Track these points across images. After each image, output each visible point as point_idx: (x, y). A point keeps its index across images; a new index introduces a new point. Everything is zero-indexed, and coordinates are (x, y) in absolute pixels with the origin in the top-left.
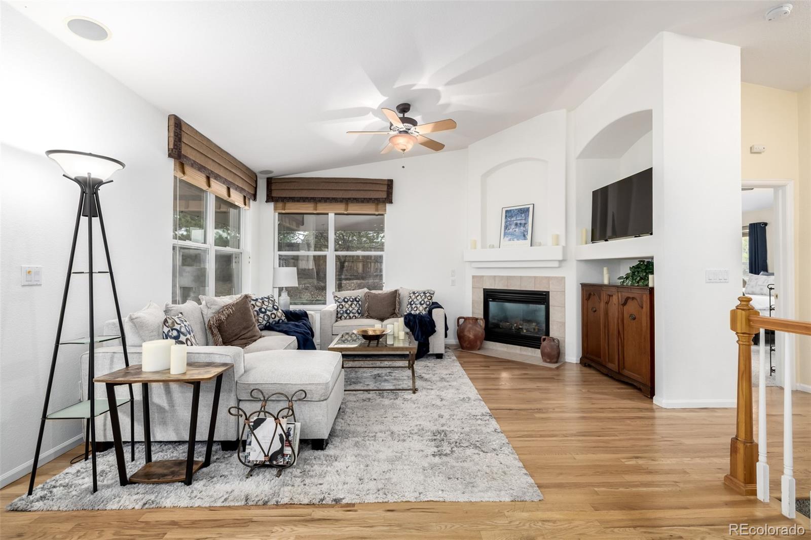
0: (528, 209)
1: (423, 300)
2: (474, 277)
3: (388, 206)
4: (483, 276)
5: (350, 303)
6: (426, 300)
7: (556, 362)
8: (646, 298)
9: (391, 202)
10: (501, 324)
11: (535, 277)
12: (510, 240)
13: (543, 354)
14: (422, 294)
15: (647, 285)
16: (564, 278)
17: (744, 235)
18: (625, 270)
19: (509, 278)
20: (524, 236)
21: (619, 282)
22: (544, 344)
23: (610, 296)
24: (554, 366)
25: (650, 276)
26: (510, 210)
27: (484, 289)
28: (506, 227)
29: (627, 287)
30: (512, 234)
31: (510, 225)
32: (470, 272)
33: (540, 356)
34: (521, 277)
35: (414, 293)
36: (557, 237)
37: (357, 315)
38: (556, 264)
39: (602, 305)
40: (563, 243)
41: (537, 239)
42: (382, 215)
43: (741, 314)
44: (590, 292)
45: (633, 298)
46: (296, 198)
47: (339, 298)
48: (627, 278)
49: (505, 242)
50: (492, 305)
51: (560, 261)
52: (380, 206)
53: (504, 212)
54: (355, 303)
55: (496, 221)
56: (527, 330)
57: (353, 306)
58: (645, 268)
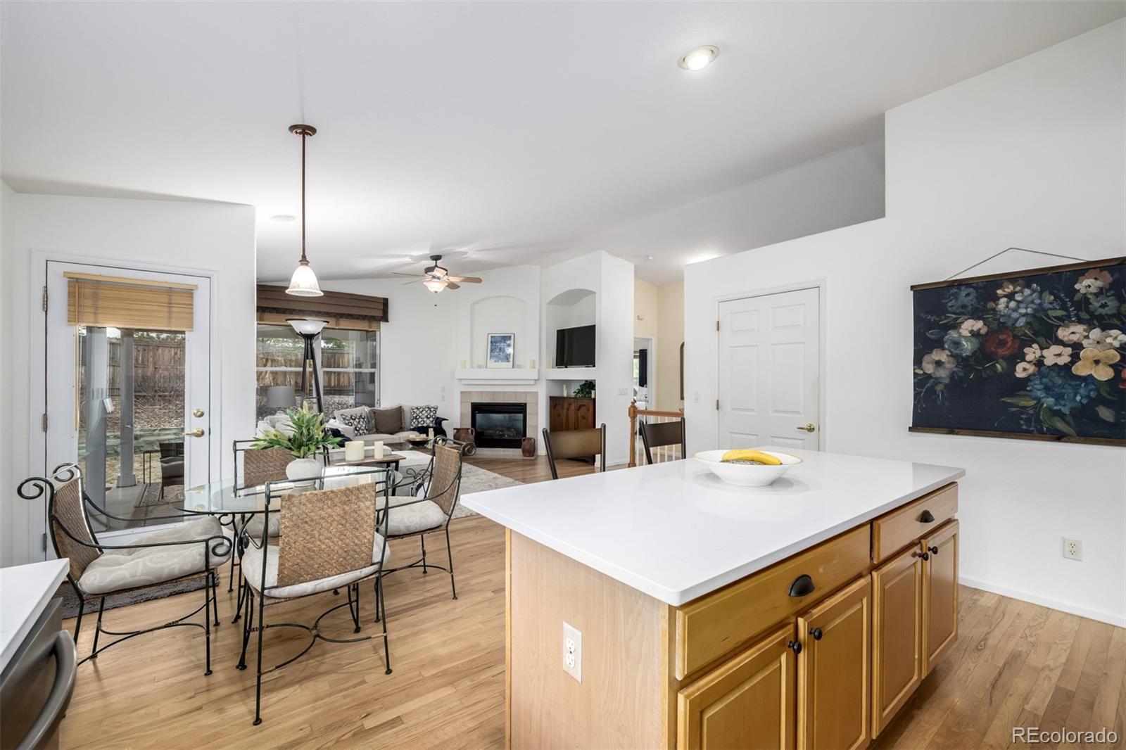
0: (510, 337)
1: (429, 414)
2: (462, 393)
3: (383, 324)
4: (471, 392)
5: (357, 420)
6: (432, 414)
7: (533, 456)
8: (591, 406)
9: (387, 320)
10: (486, 432)
11: (516, 392)
12: (495, 361)
13: (523, 452)
14: (427, 409)
15: (590, 397)
16: (537, 392)
17: (635, 357)
18: (576, 387)
19: (494, 393)
20: (507, 359)
21: (573, 395)
22: (524, 443)
23: (570, 405)
24: (532, 458)
25: (593, 392)
26: (495, 336)
27: (472, 403)
28: (492, 351)
29: (579, 398)
30: (496, 357)
31: (496, 349)
32: (458, 389)
33: (521, 453)
34: (505, 393)
35: (417, 408)
36: (534, 361)
37: (365, 431)
38: (533, 382)
39: (565, 410)
40: (537, 367)
41: (517, 363)
42: (375, 331)
43: (632, 409)
44: (555, 402)
45: (584, 405)
46: (281, 309)
47: (346, 416)
48: (579, 392)
49: (491, 363)
50: (478, 416)
51: (535, 380)
52: (374, 324)
53: (490, 337)
54: (362, 420)
55: (483, 347)
56: (508, 436)
57: (361, 423)
58: (589, 386)
